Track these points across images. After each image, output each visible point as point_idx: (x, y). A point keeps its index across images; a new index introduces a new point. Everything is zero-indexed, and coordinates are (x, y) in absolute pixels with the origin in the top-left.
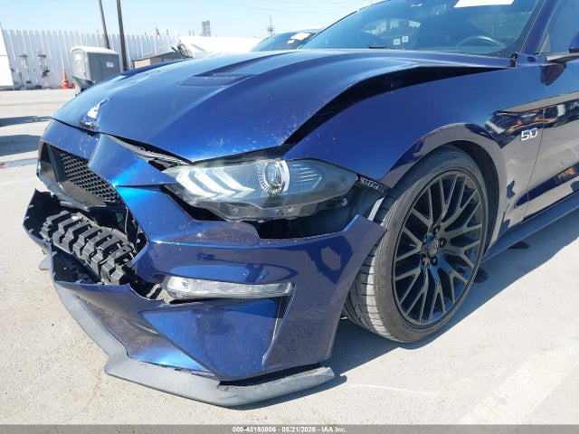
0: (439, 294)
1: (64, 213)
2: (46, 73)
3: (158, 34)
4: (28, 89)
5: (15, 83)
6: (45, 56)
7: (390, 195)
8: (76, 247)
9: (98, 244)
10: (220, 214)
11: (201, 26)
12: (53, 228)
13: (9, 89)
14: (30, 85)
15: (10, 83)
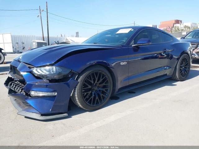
0: (97, 99)
1: (14, 81)
2: (24, 48)
3: (62, 36)
4: (18, 53)
5: (14, 51)
6: (24, 43)
7: (80, 75)
8: (15, 89)
9: (20, 88)
10: (42, 78)
11: (76, 34)
12: (11, 85)
13: (12, 53)
14: (18, 52)
15: (12, 51)
